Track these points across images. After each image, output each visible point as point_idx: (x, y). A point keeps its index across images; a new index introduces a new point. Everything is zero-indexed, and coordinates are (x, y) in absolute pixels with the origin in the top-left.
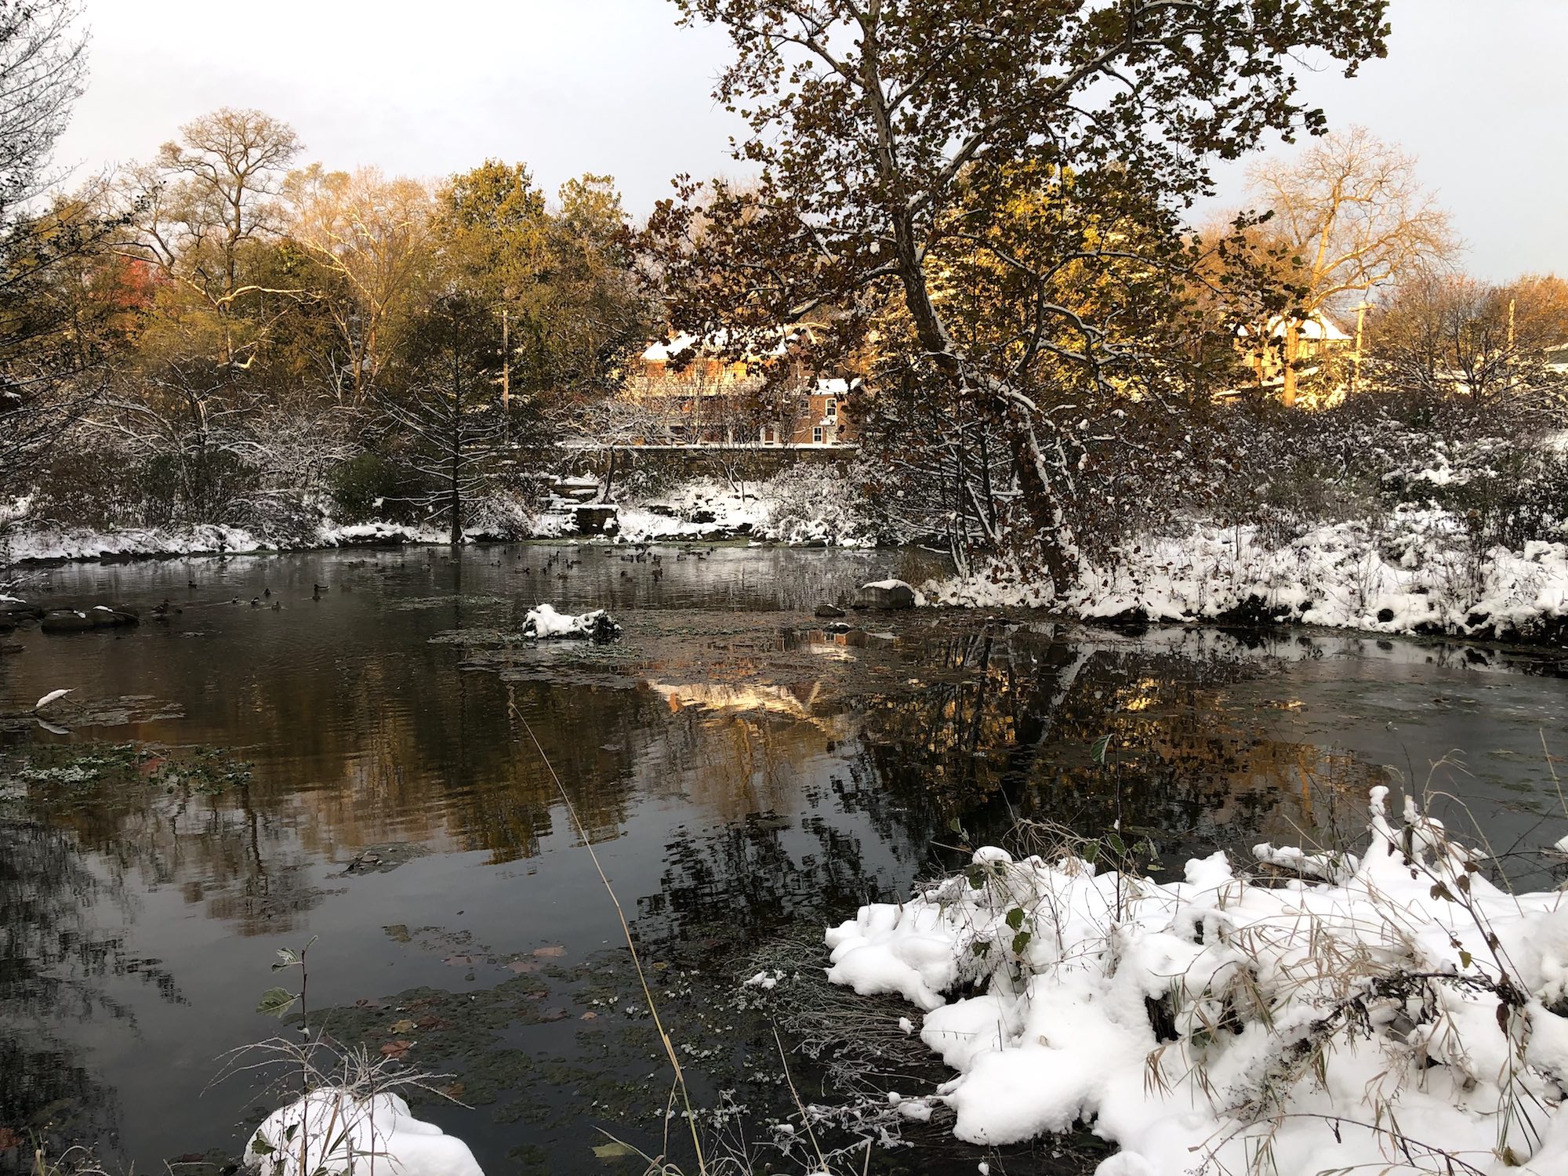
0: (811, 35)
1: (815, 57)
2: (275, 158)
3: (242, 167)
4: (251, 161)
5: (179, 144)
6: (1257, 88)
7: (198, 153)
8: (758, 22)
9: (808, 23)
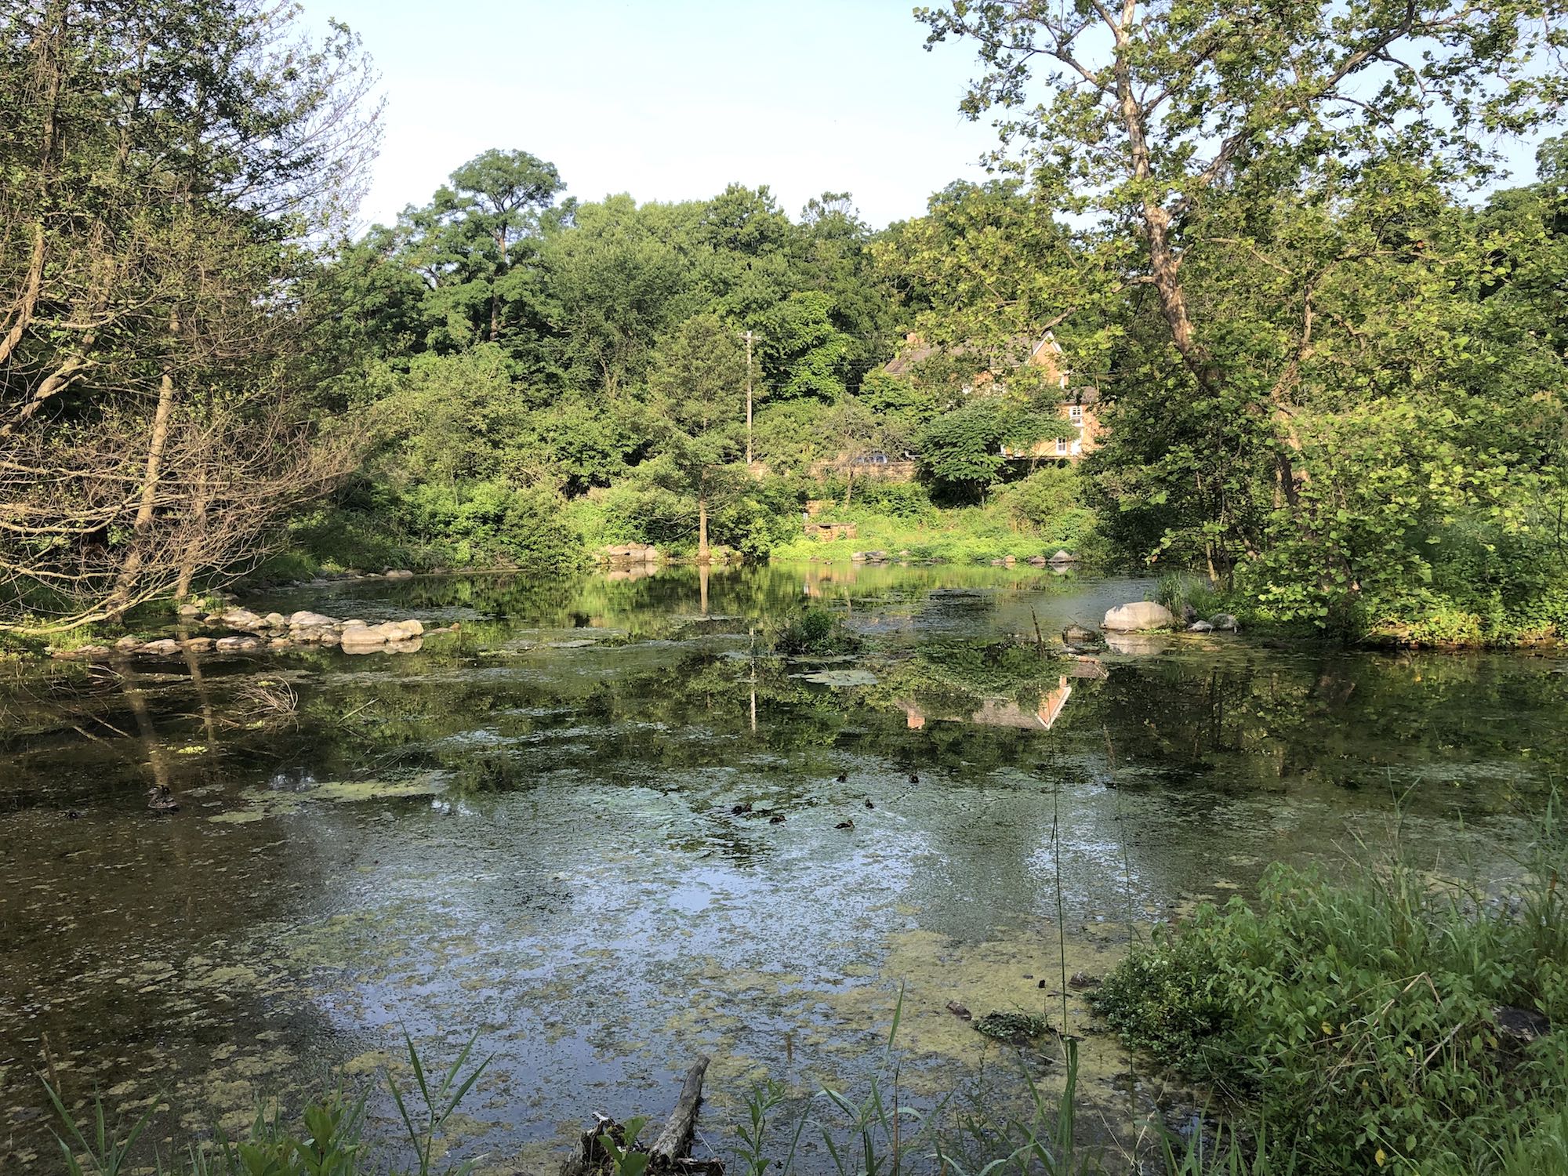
0: (1060, 45)
1: (1063, 66)
5: (452, 189)
7: (469, 194)
9: (1058, 33)
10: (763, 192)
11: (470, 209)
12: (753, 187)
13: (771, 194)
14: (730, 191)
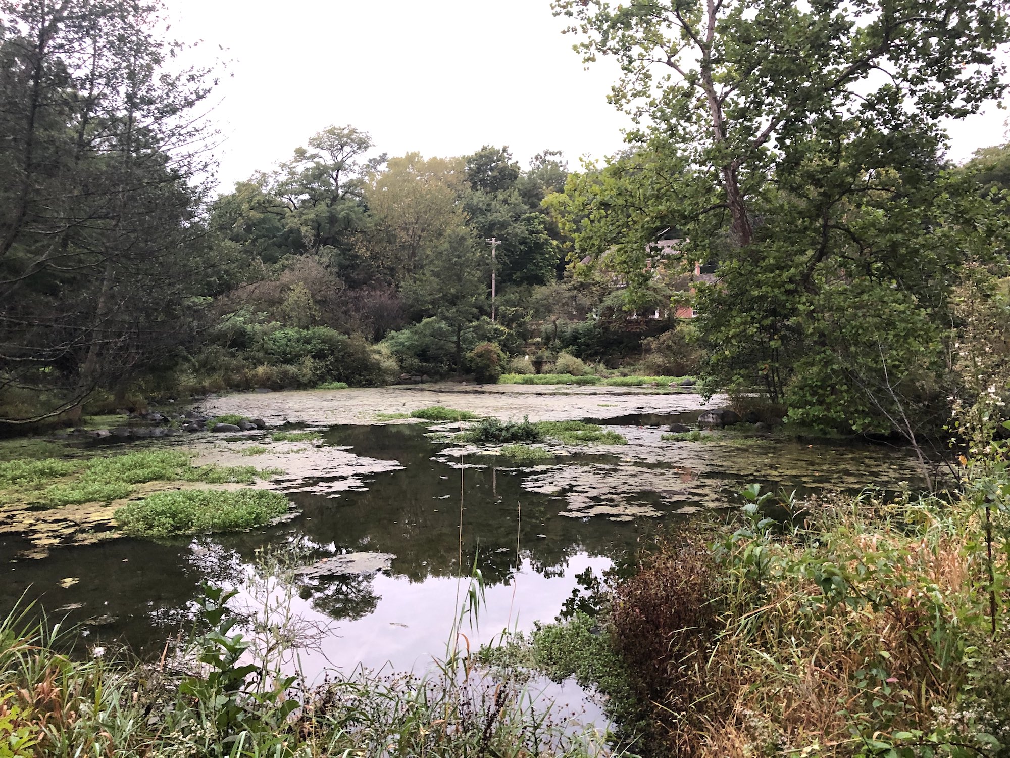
0: (669, 58)
1: (672, 70)
2: (359, 151)
3: (340, 159)
4: (345, 154)
5: (305, 147)
6: (978, 72)
7: (316, 150)
8: (636, 51)
10: (504, 150)
11: (316, 160)
12: (499, 147)
13: (509, 151)
14: (484, 149)
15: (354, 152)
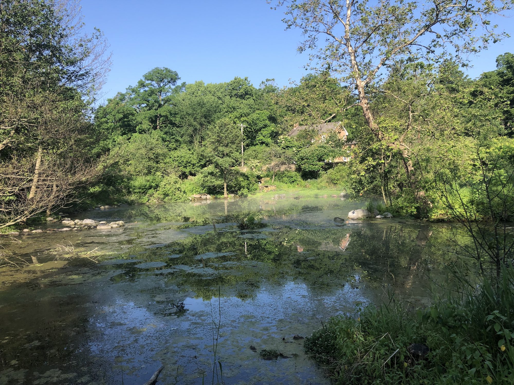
0: (328, 30)
3: (162, 85)
4: (164, 83)
5: (144, 80)
7: (150, 82)
10: (246, 79)
11: (150, 86)
12: (243, 78)
13: (249, 80)
14: (236, 79)
15: (169, 82)
